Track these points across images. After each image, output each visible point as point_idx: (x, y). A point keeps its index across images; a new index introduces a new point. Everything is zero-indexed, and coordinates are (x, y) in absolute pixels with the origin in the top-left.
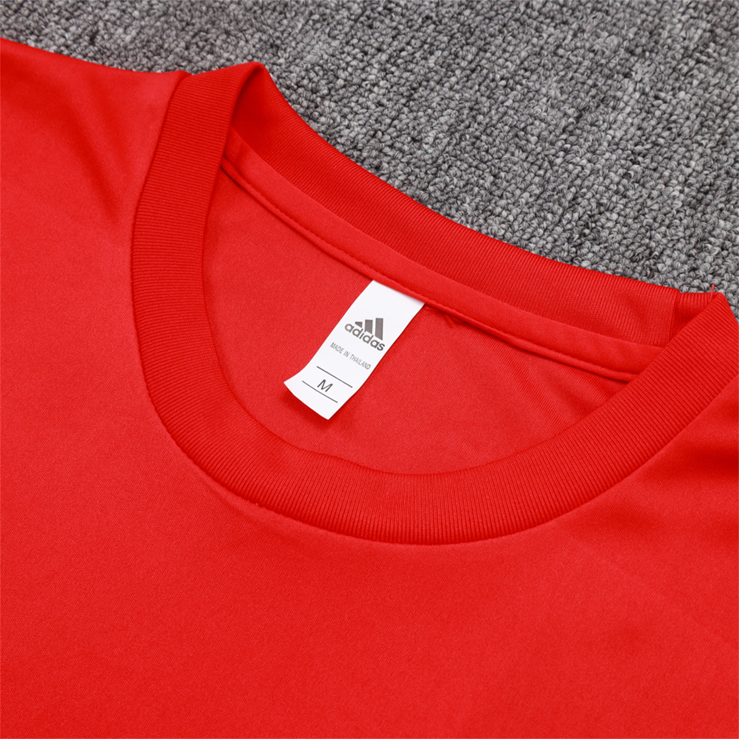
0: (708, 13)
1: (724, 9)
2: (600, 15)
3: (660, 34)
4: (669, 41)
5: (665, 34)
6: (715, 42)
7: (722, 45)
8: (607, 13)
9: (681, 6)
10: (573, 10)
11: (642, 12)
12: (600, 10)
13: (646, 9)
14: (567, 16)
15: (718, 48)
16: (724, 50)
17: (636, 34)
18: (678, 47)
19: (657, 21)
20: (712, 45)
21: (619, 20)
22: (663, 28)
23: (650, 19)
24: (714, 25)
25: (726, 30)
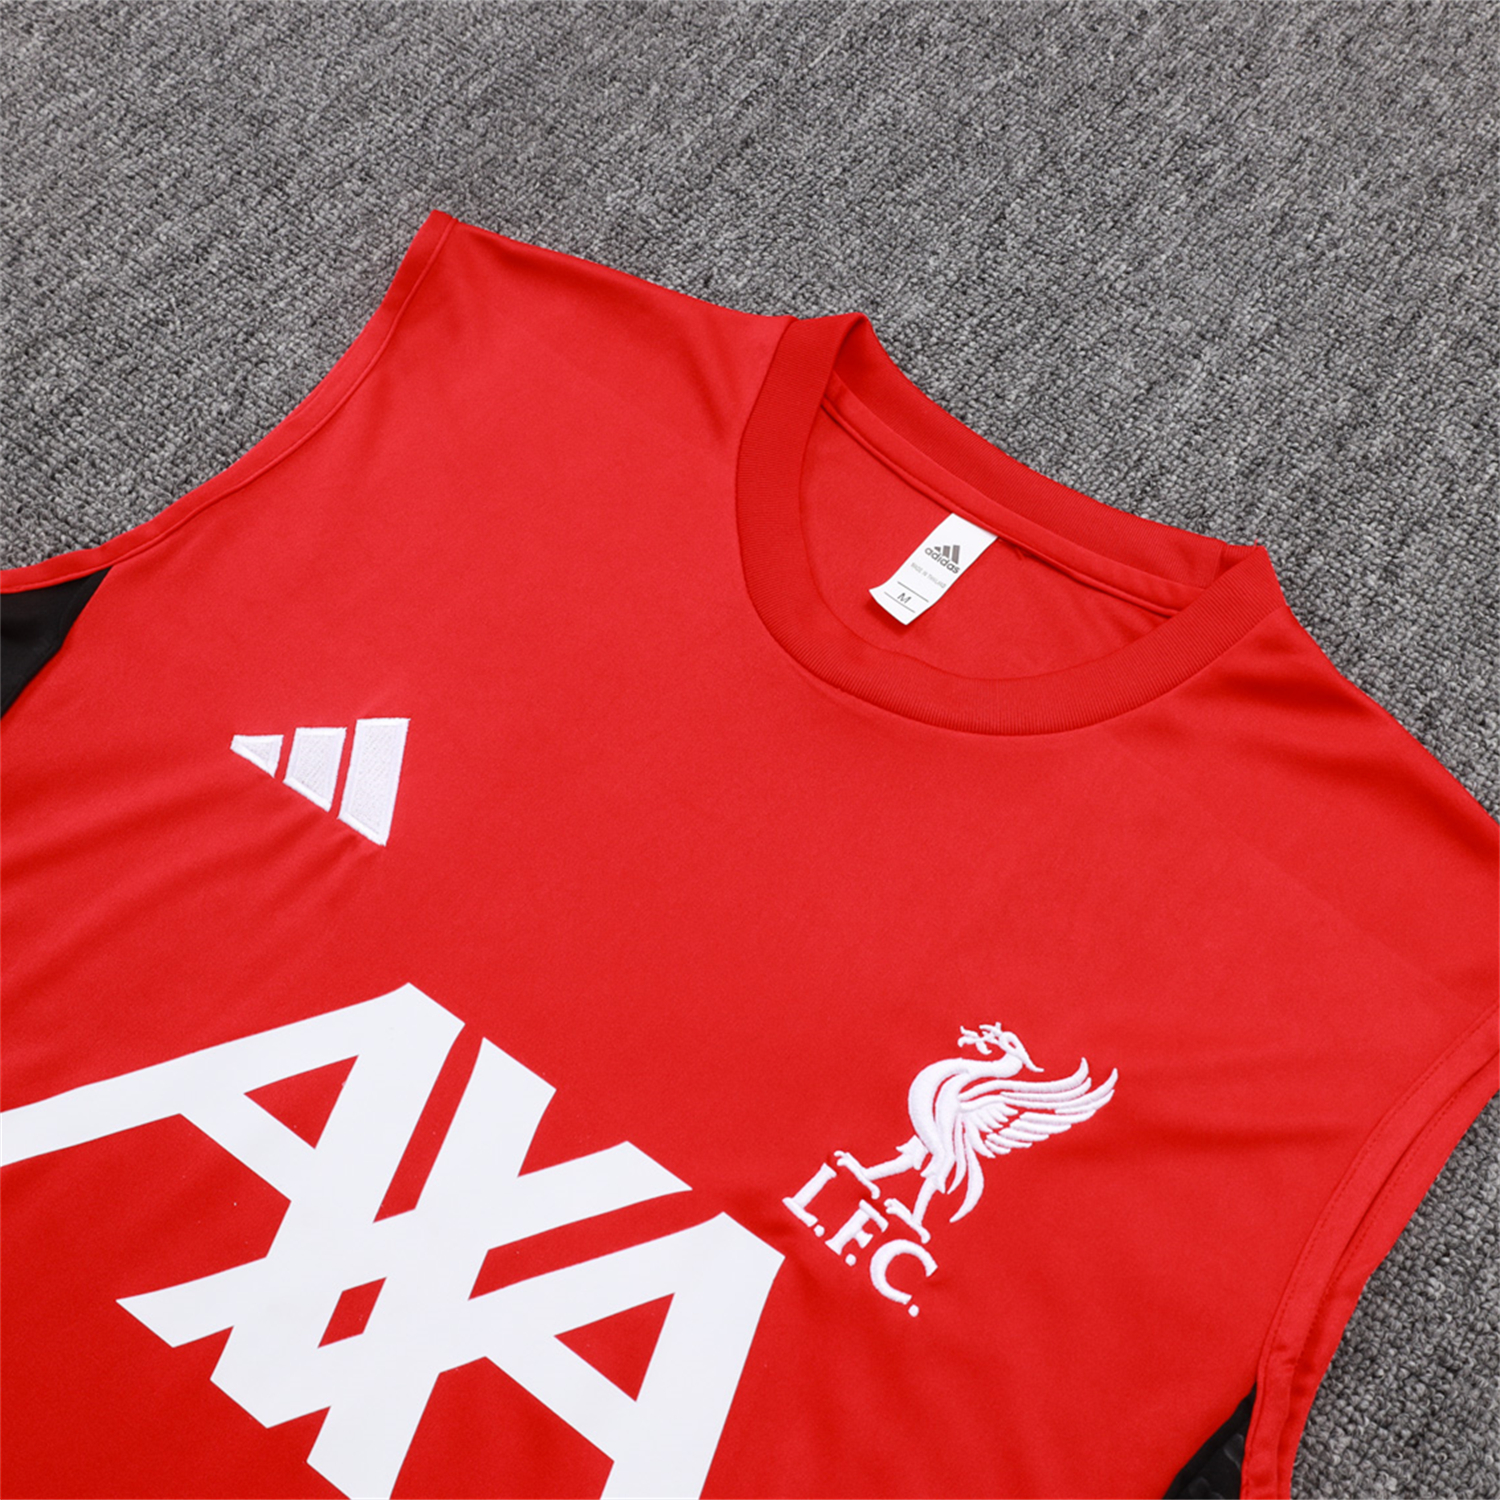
0: (1276, 308)
1: (1291, 306)
2: (1176, 301)
3: (1230, 323)
4: (1238, 330)
5: (1234, 323)
6: (1280, 334)
7: (1286, 338)
8: (1183, 299)
9: (1252, 299)
10: (1152, 295)
11: (1215, 302)
12: (1177, 297)
13: (1219, 300)
14: (1146, 299)
15: (1282, 340)
16: (1287, 342)
17: (1208, 321)
18: (1246, 335)
19: (1228, 310)
20: (1277, 336)
21: (1193, 307)
22: (1233, 318)
23: (1222, 308)
24: (1280, 319)
25: (1291, 324)
